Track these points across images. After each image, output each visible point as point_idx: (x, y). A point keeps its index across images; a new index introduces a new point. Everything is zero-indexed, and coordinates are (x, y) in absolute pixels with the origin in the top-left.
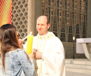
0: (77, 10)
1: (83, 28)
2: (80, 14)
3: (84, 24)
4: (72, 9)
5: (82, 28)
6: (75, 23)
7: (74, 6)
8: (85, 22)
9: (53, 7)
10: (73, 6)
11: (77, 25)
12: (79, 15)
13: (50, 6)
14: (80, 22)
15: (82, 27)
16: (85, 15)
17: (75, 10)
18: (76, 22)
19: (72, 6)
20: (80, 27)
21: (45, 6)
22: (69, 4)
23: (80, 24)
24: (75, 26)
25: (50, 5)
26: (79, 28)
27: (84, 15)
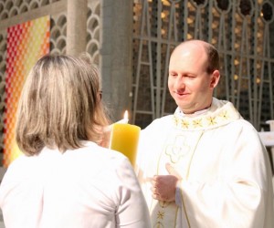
0: (242, 48)
1: (263, 103)
2: (252, 61)
3: (263, 89)
4: (225, 47)
5: (258, 103)
6: (236, 88)
7: (233, 38)
8: (268, 84)
9: (165, 42)
10: (229, 36)
11: (241, 93)
12: (248, 64)
13: (155, 40)
14: (252, 84)
15: (258, 98)
16: (266, 63)
17: (236, 49)
18: (239, 84)
19: (224, 37)
20: (250, 100)
21: (142, 39)
22: (216, 31)
23: (253, 91)
24: (236, 95)
25: (156, 35)
26: (247, 101)
27: (263, 64)
